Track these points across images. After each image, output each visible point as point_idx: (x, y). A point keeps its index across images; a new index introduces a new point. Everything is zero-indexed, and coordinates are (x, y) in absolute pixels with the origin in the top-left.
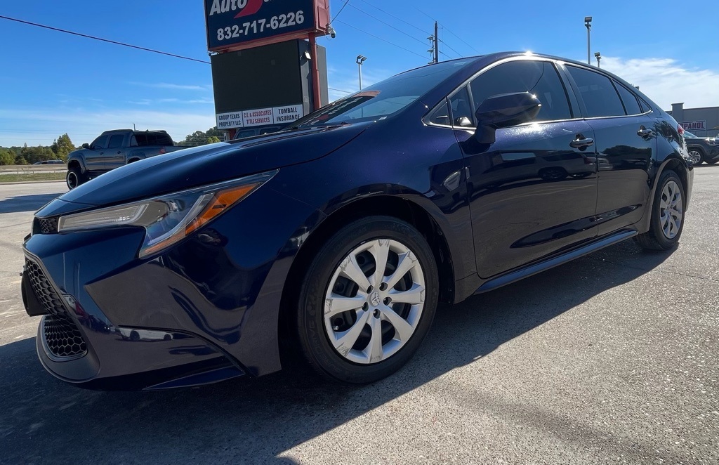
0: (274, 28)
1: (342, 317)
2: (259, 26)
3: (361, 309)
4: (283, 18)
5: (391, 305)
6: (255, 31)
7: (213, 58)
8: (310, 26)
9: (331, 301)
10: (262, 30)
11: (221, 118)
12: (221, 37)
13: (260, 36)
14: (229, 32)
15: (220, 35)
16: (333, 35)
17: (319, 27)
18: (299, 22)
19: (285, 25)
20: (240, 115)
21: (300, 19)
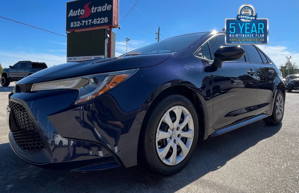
0: (95, 23)
1: (161, 142)
2: (88, 22)
3: (169, 138)
4: (99, 20)
5: (180, 138)
6: (87, 24)
7: (68, 34)
8: (110, 24)
9: (159, 133)
10: (90, 24)
11: (69, 59)
12: (72, 26)
13: (88, 26)
14: (76, 24)
15: (72, 25)
16: (119, 28)
17: (114, 24)
18: (106, 22)
19: (100, 23)
20: (77, 58)
21: (106, 21)
